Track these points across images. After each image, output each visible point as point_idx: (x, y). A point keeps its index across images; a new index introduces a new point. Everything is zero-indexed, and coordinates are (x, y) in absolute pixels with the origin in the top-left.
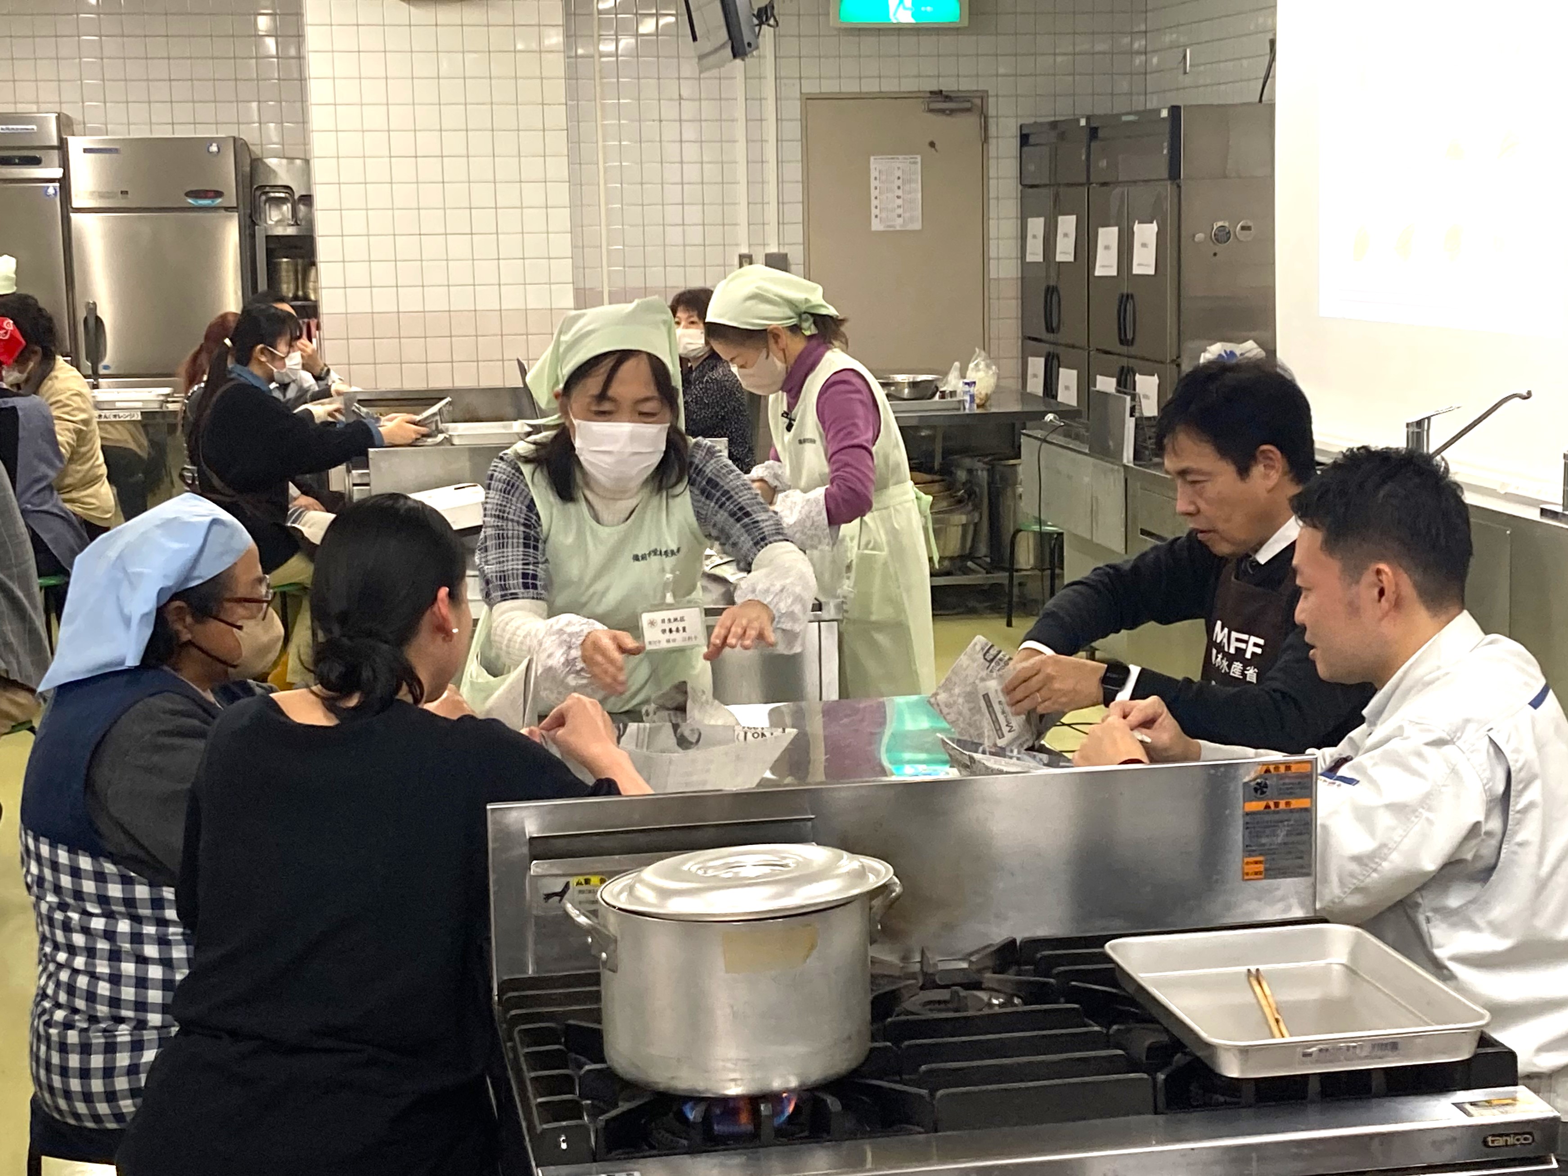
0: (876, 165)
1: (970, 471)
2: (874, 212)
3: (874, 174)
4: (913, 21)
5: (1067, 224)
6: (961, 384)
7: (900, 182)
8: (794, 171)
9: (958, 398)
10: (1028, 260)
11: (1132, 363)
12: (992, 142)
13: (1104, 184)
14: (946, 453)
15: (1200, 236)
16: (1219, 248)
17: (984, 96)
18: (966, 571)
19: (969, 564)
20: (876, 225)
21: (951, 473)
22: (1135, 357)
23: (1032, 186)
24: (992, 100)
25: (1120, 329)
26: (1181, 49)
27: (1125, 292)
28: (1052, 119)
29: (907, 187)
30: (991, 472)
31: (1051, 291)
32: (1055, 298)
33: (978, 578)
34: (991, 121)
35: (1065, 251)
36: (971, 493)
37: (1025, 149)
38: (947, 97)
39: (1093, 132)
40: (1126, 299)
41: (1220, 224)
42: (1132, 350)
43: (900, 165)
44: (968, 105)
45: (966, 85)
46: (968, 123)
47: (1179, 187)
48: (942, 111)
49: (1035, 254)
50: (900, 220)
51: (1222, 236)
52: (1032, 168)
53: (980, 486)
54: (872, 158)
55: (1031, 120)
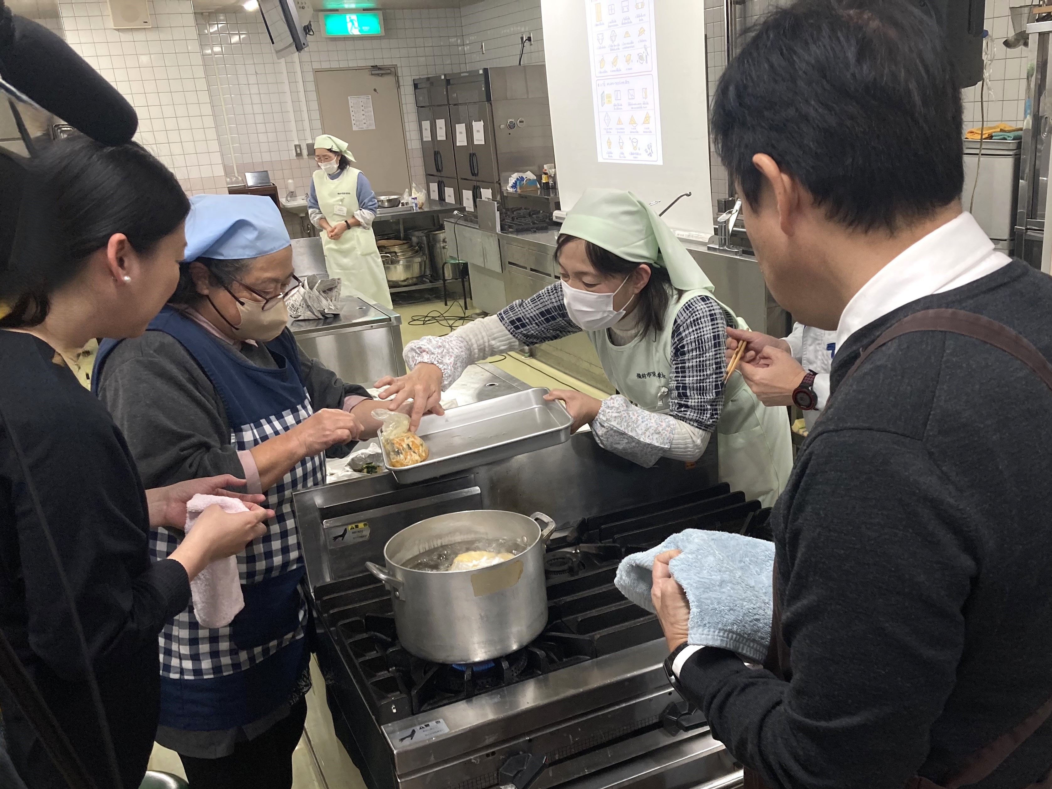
0: (352, 101)
1: (418, 237)
2: (353, 122)
3: (351, 105)
4: (359, 33)
5: (441, 124)
6: (410, 199)
7: (363, 108)
8: (315, 105)
9: (410, 205)
10: (424, 140)
11: (478, 184)
12: (402, 88)
13: (455, 105)
14: (405, 230)
15: (502, 126)
16: (510, 131)
17: (395, 67)
18: (424, 283)
19: (424, 279)
20: (355, 128)
21: (411, 239)
22: (479, 181)
23: (422, 107)
24: (399, 70)
25: (471, 169)
26: (480, 43)
27: (472, 152)
28: (426, 76)
29: (366, 110)
30: (428, 237)
31: (436, 154)
32: (439, 156)
33: (428, 285)
34: (400, 79)
35: (441, 135)
36: (421, 248)
37: (417, 90)
38: (379, 68)
39: (448, 82)
40: (472, 156)
41: (510, 120)
42: (477, 178)
43: (363, 100)
44: (389, 71)
45: (387, 62)
46: (390, 80)
47: (491, 104)
48: (378, 75)
49: (427, 137)
50: (365, 125)
51: (512, 126)
52: (421, 98)
53: (424, 244)
54: (349, 97)
55: (418, 77)
